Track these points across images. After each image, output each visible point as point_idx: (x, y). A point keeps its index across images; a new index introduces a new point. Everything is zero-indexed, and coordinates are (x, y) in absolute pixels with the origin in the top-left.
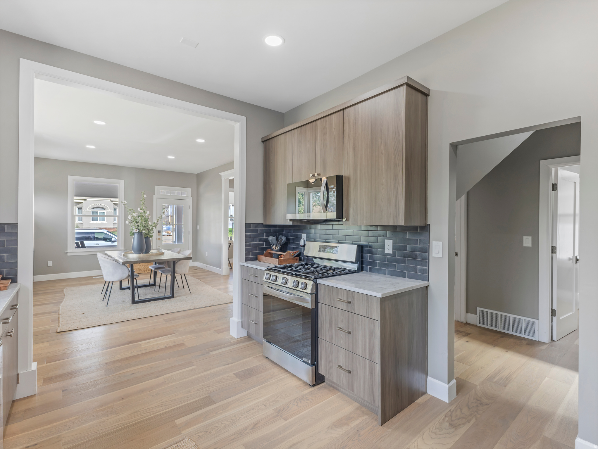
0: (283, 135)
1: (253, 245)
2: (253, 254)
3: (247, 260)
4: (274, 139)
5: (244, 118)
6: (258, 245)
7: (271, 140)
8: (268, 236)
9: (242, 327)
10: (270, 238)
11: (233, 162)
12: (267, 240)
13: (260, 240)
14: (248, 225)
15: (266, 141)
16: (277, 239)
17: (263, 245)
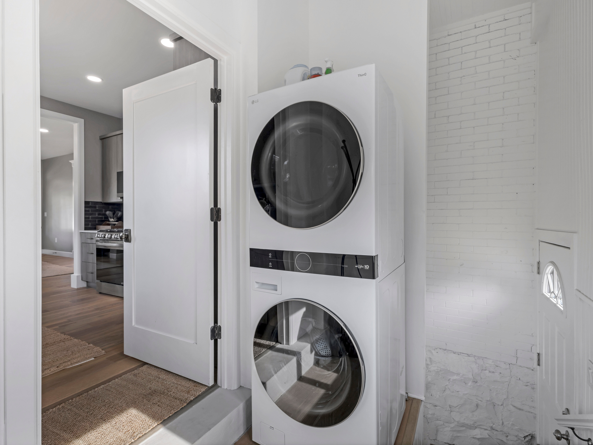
0: (115, 136)
1: (92, 218)
2: (92, 225)
3: (86, 229)
4: (110, 138)
5: (82, 121)
6: (97, 218)
7: (107, 139)
8: (106, 211)
9: (82, 280)
10: (108, 213)
11: (73, 154)
12: (105, 215)
13: (99, 215)
14: (86, 203)
15: (103, 139)
16: (114, 214)
17: (102, 218)
